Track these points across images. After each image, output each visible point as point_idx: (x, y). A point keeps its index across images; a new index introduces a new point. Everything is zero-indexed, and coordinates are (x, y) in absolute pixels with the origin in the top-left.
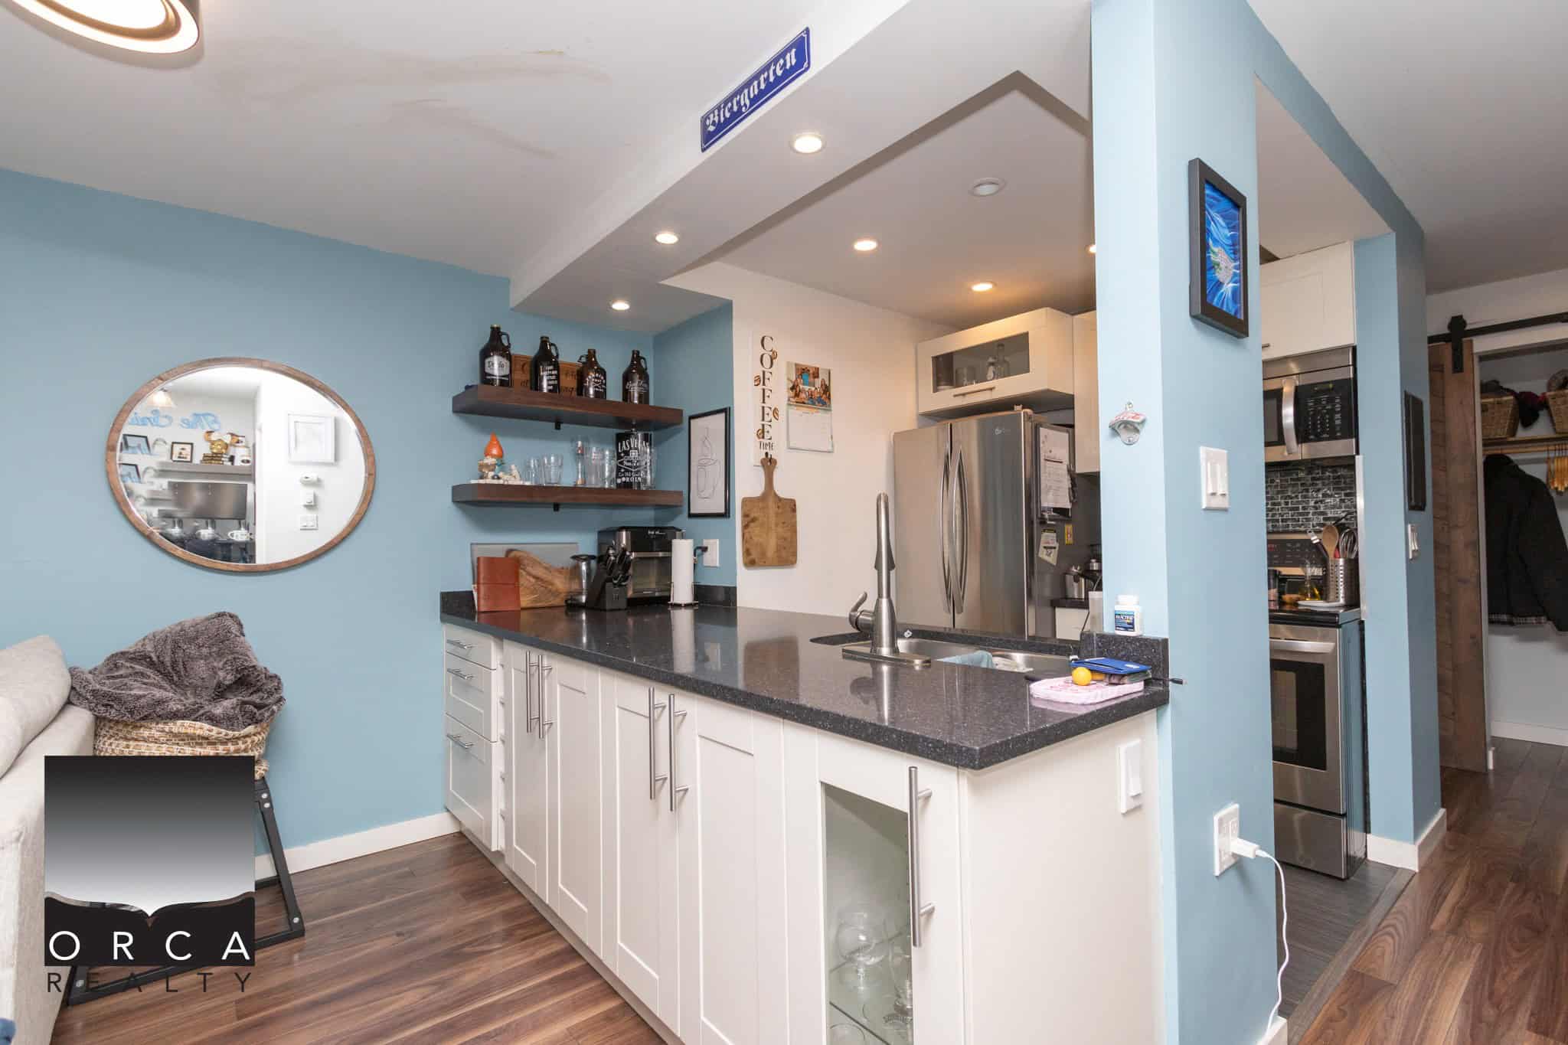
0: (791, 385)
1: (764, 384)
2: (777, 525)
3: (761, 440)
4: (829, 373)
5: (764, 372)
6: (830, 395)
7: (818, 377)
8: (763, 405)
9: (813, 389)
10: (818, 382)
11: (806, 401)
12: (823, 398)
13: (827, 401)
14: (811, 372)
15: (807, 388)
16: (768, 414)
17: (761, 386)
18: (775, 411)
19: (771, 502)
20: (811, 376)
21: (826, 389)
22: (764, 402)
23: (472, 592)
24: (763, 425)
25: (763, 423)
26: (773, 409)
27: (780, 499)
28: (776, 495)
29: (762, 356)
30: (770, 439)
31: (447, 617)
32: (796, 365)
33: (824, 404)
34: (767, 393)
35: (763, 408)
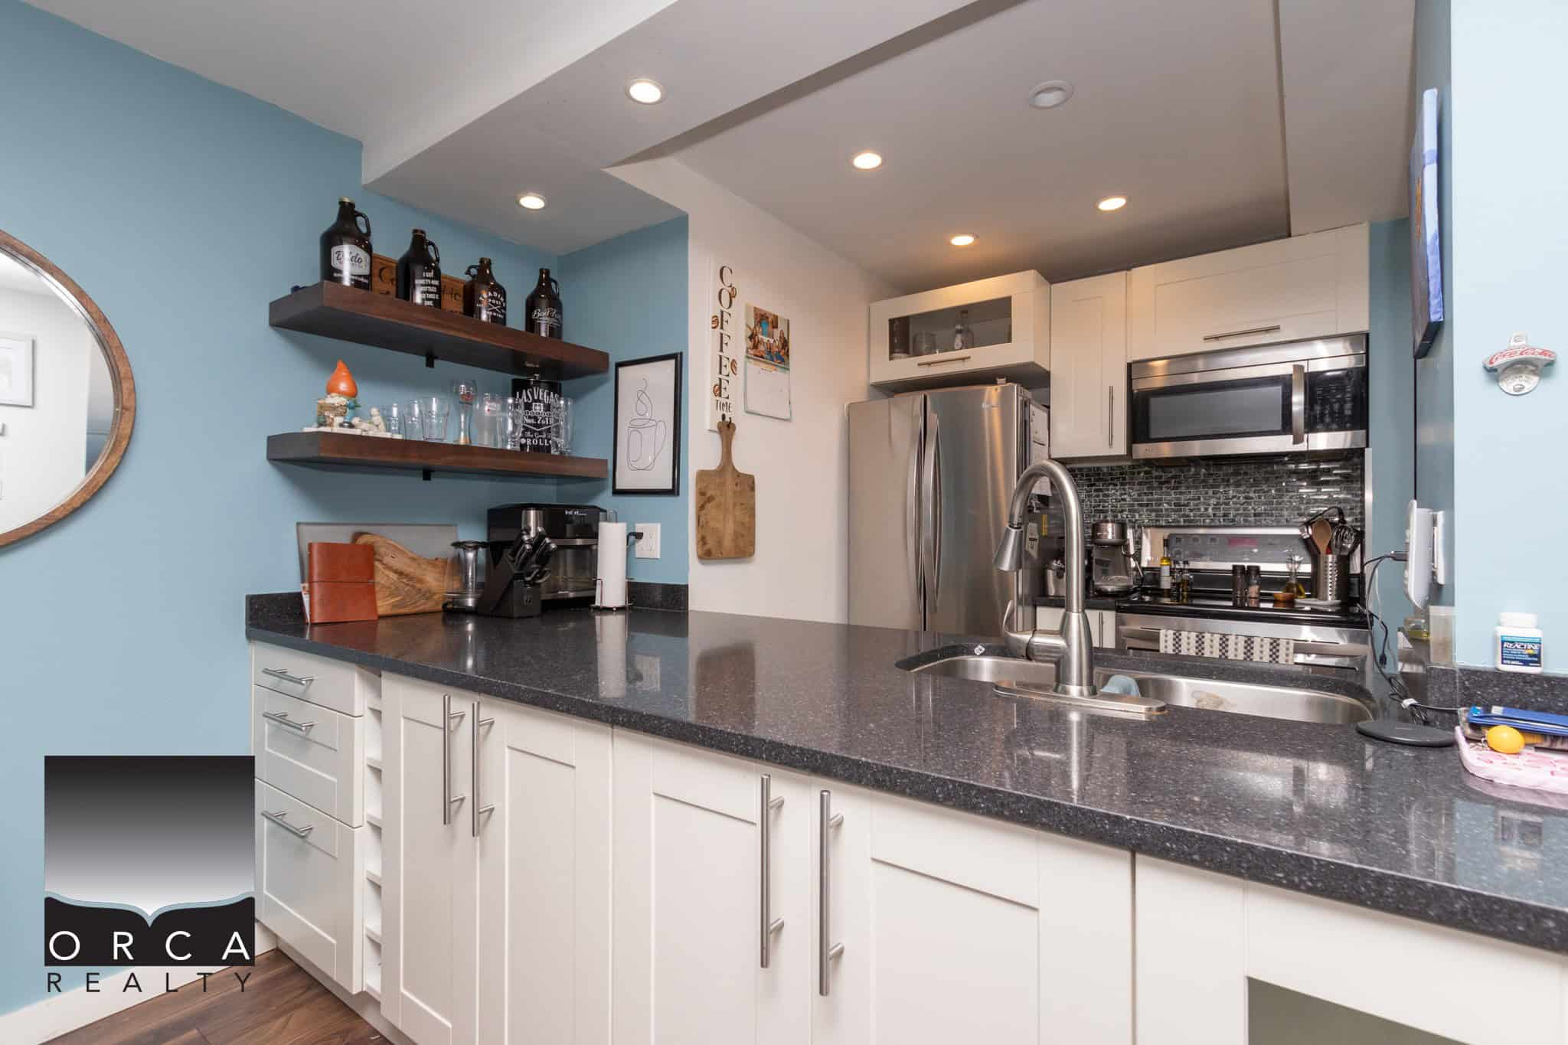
0: (750, 334)
1: (722, 328)
2: (735, 505)
3: (718, 398)
4: (788, 324)
5: (722, 312)
6: (788, 351)
7: (777, 327)
8: (721, 354)
9: (772, 341)
10: (777, 333)
11: (765, 356)
12: (781, 354)
13: (785, 357)
14: (770, 319)
15: (766, 339)
16: (726, 366)
17: (718, 328)
18: (733, 363)
19: (729, 477)
20: (770, 324)
21: (785, 344)
22: (721, 350)
23: (299, 595)
24: (720, 380)
25: (720, 376)
26: (731, 360)
27: (739, 475)
28: (734, 468)
29: (722, 290)
30: (728, 398)
31: (255, 630)
32: (755, 308)
33: (783, 361)
34: (726, 339)
35: (721, 357)
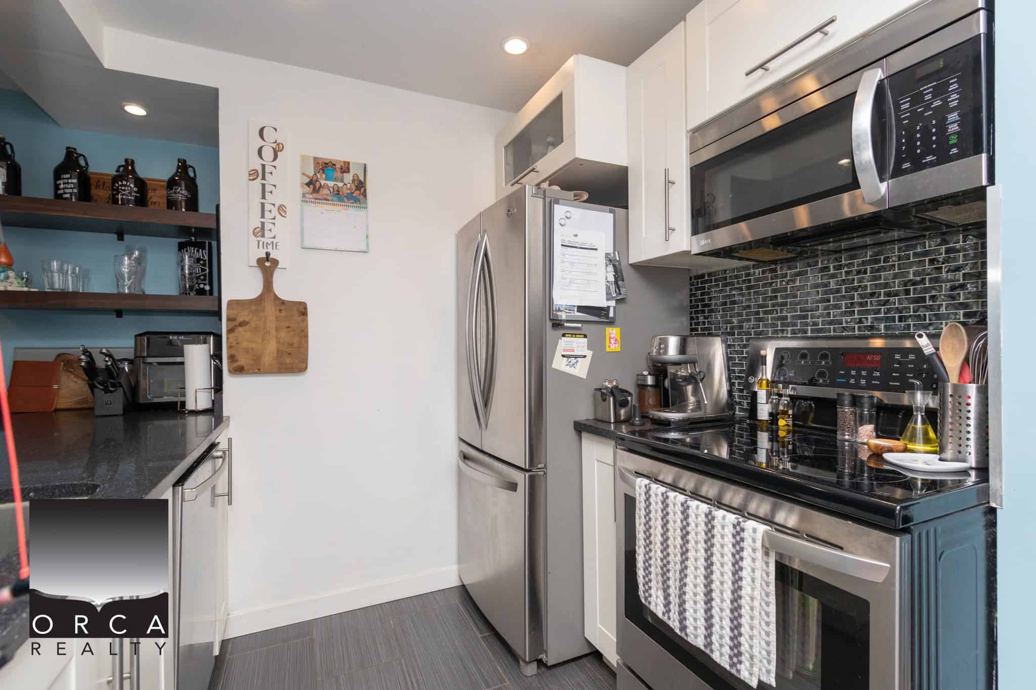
0: (307, 180)
1: (264, 178)
2: (278, 329)
3: (259, 239)
4: (365, 168)
5: (263, 166)
6: (365, 191)
7: (348, 172)
8: (263, 201)
9: (340, 185)
10: (348, 178)
11: (330, 198)
12: (354, 195)
13: (361, 197)
14: (338, 166)
15: (331, 184)
16: (270, 211)
17: (259, 180)
18: (282, 209)
19: (270, 302)
20: (339, 171)
21: (360, 185)
22: (264, 197)
24: (263, 224)
25: (263, 220)
26: (277, 206)
27: (283, 302)
28: (275, 295)
29: (261, 147)
30: (274, 238)
32: (315, 159)
33: (357, 200)
34: (268, 188)
35: (263, 205)
